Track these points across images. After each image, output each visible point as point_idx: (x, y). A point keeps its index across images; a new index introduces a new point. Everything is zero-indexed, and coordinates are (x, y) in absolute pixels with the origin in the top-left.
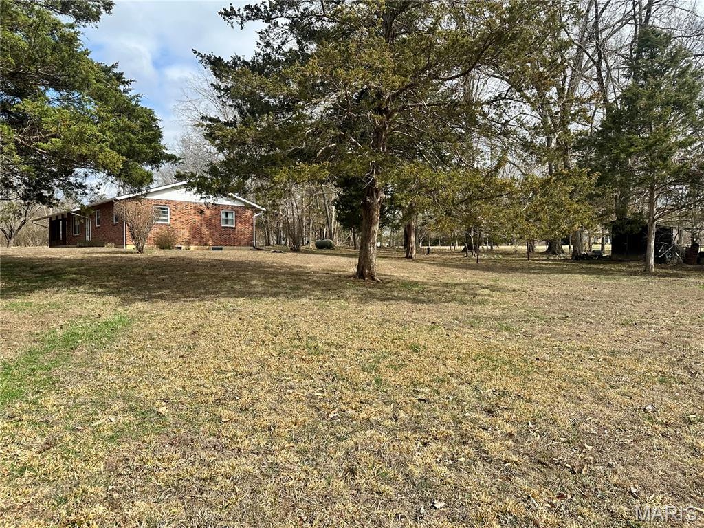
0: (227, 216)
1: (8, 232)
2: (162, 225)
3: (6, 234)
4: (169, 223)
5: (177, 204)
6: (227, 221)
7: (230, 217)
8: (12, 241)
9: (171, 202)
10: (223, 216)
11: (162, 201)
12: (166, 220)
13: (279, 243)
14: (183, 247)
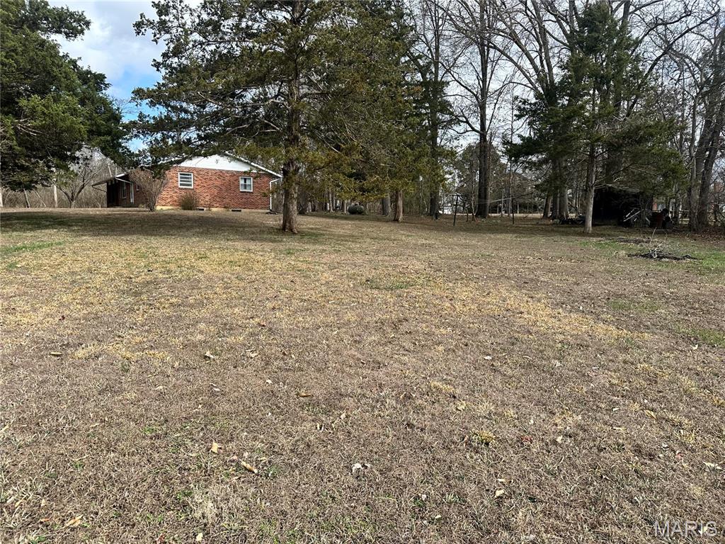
0: (245, 182)
1: (70, 195)
2: (185, 189)
3: (68, 197)
4: (192, 187)
5: (199, 171)
6: (245, 186)
7: (248, 183)
8: (73, 203)
9: (195, 169)
10: (242, 182)
11: (186, 168)
12: (190, 185)
13: (313, 210)
14: (205, 209)
